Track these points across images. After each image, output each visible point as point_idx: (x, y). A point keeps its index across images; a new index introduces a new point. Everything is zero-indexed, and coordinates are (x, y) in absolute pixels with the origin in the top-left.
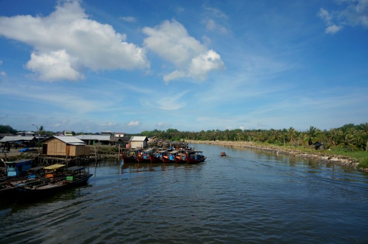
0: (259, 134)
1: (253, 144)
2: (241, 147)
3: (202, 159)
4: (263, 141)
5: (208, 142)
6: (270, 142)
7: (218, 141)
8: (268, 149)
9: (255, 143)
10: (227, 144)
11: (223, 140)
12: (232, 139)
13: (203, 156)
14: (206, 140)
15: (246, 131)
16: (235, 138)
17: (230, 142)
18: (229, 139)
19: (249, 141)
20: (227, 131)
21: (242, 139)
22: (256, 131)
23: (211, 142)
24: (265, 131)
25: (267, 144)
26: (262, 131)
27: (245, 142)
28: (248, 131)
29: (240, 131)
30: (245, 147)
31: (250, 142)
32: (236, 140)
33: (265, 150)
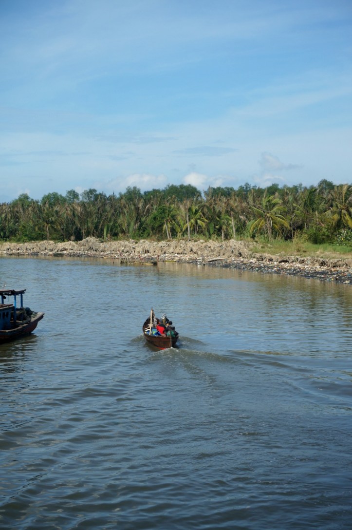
0: (271, 206)
1: (245, 251)
2: (194, 262)
3: (22, 325)
4: (288, 237)
5: (48, 246)
6: (316, 240)
7: (92, 240)
8: (307, 267)
9: (253, 244)
10: (135, 254)
11: (115, 236)
12: (157, 232)
13: (29, 312)
14: (41, 237)
15: (217, 193)
16: (166, 227)
17: (145, 244)
18: (142, 232)
19: (227, 237)
20: (132, 195)
21: (197, 230)
22: (259, 193)
23: (61, 245)
24: (295, 189)
25: (308, 245)
26: (284, 193)
27: (213, 243)
28: (226, 193)
29: (189, 192)
30: (213, 263)
31: (234, 243)
32: (174, 233)
33: (296, 272)
